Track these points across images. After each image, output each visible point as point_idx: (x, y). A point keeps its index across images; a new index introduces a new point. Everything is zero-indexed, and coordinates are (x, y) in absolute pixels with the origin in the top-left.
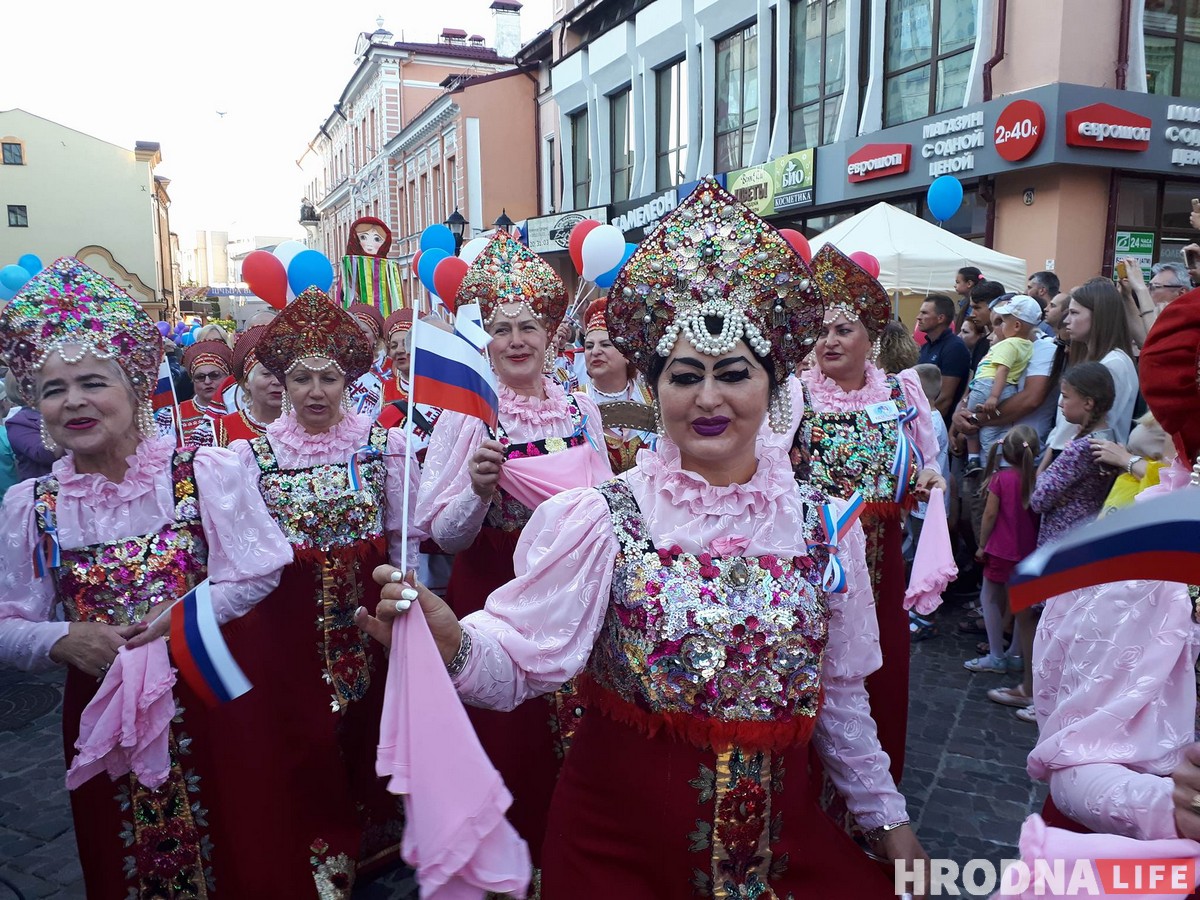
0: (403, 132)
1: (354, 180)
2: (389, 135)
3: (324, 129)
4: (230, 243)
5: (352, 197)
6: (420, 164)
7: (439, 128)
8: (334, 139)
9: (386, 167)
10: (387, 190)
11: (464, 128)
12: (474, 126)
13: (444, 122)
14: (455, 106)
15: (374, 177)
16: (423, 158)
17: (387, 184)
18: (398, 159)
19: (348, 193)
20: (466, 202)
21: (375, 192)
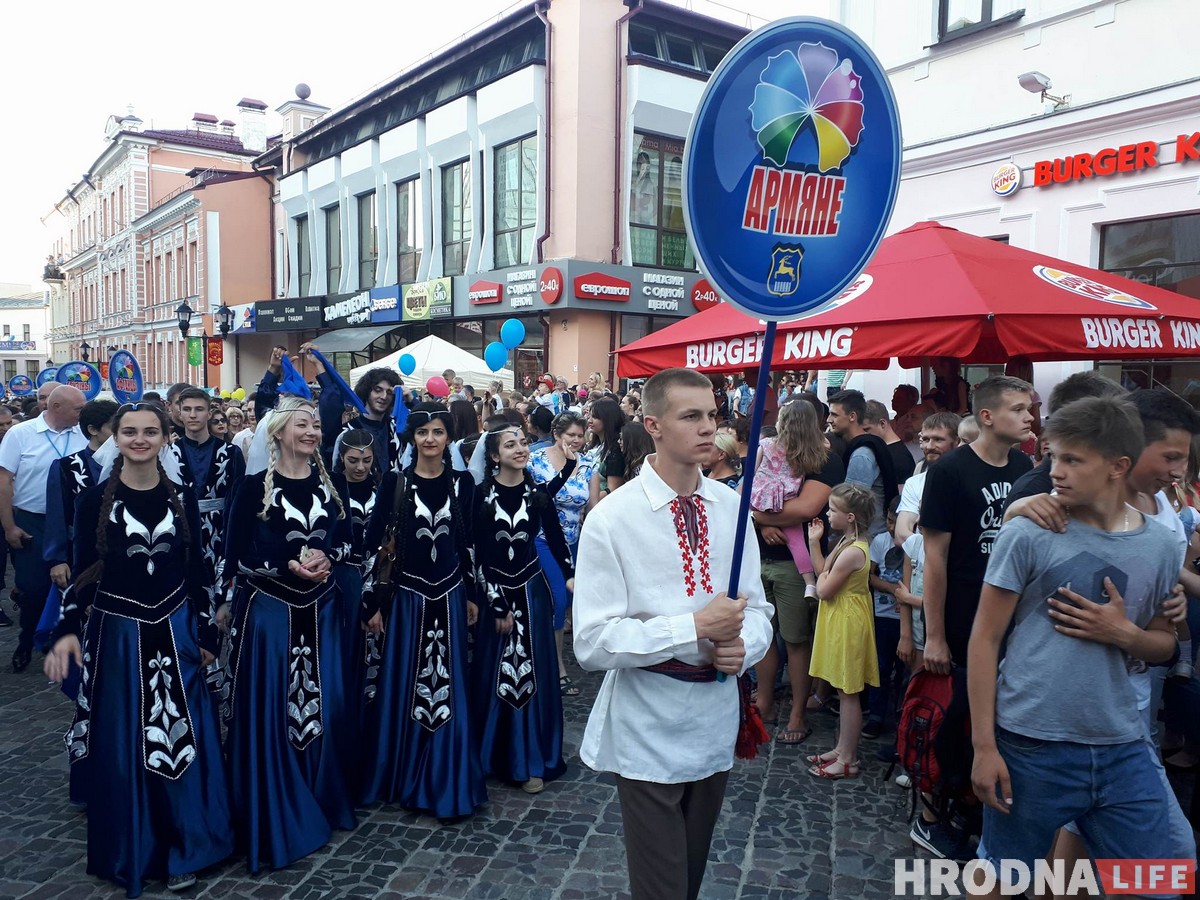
0: (152, 212)
1: (101, 247)
2: (137, 213)
3: (71, 194)
5: (99, 263)
6: (166, 243)
7: (182, 216)
8: (82, 204)
9: (133, 241)
10: (134, 262)
11: (205, 219)
12: (213, 219)
13: (187, 212)
14: (197, 200)
15: (121, 248)
16: (168, 239)
17: (134, 256)
18: (145, 235)
19: (95, 258)
20: (206, 282)
21: (122, 261)
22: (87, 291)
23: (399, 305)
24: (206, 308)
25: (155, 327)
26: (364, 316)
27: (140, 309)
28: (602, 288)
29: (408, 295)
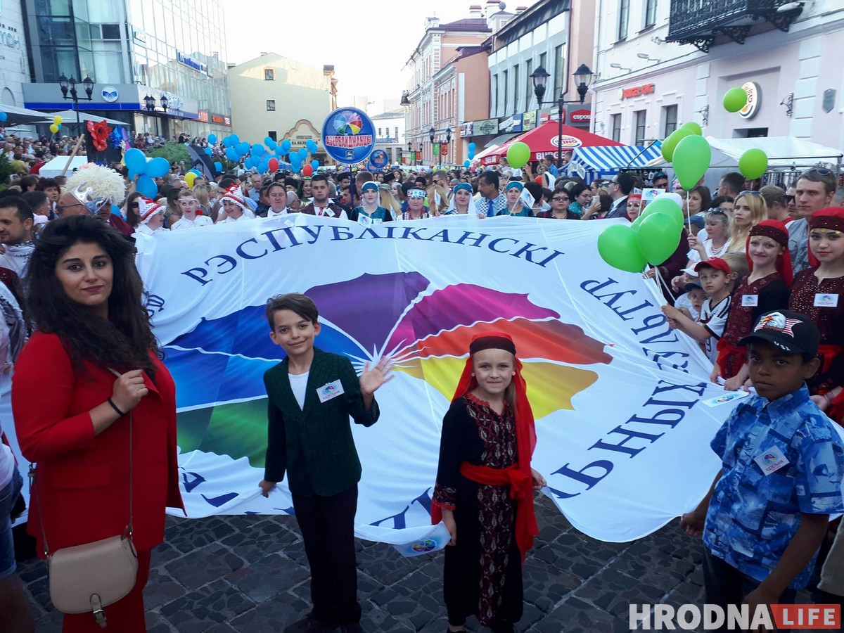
0: (442, 70)
1: (422, 88)
2: (435, 71)
3: (412, 57)
4: (369, 103)
5: (422, 96)
6: (445, 88)
7: (450, 75)
8: (417, 62)
9: (433, 86)
10: (433, 97)
11: (458, 78)
12: (462, 76)
13: (451, 74)
14: (454, 68)
15: (429, 89)
16: (445, 86)
17: (433, 94)
18: (438, 83)
19: (419, 94)
20: (457, 110)
21: (429, 96)
22: (418, 111)
23: (521, 124)
24: (457, 124)
25: (441, 132)
26: (510, 129)
27: (435, 122)
28: (584, 116)
29: (525, 119)
